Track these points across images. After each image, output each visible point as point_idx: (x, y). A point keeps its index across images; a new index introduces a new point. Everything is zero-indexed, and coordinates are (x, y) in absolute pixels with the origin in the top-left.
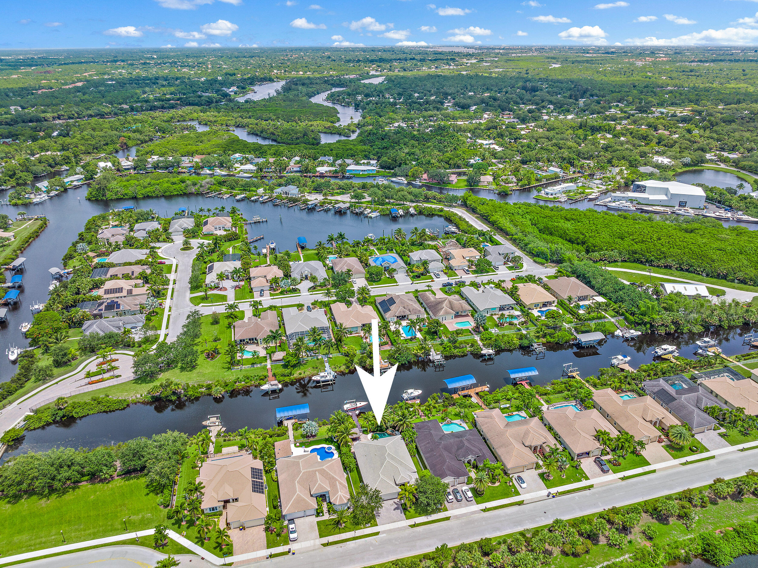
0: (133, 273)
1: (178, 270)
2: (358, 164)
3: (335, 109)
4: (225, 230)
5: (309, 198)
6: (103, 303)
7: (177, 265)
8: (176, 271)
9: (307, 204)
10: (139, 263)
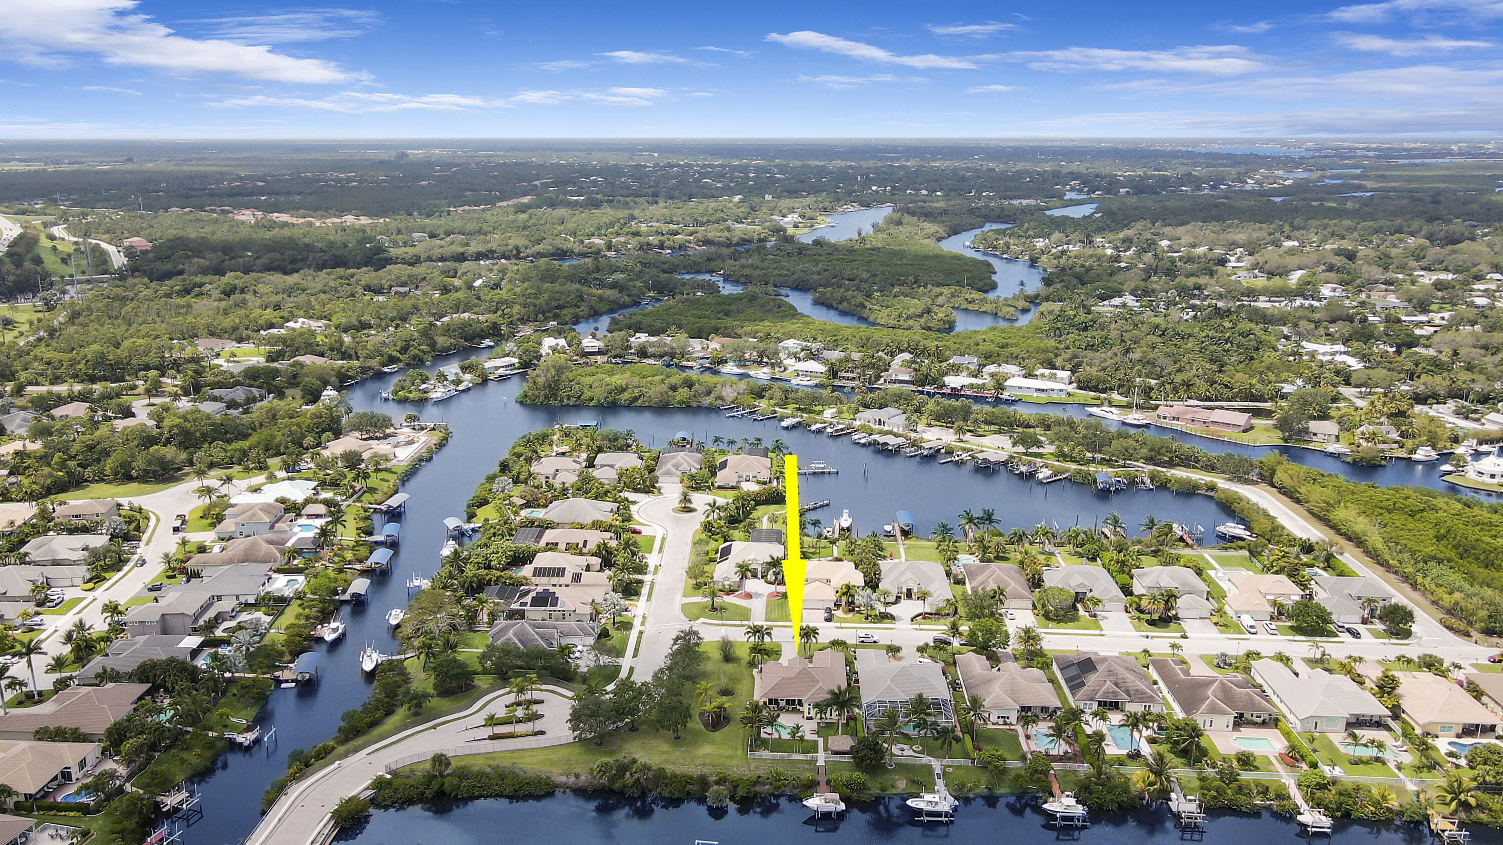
0: (585, 542)
1: (666, 548)
2: (1029, 375)
3: (990, 265)
4: (759, 482)
5: (926, 436)
6: (528, 592)
7: (664, 539)
8: (661, 550)
9: (921, 448)
10: (597, 525)
